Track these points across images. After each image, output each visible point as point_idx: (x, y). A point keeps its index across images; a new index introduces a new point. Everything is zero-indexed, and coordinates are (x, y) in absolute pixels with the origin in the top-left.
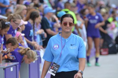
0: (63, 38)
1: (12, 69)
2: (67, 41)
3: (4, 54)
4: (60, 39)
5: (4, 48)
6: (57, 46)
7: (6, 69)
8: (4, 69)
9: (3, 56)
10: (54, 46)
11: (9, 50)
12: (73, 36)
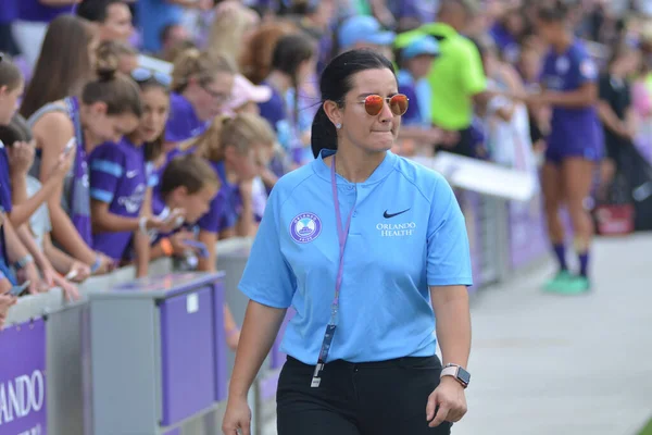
0: (340, 182)
1: (192, 303)
2: (362, 193)
3: (160, 236)
4: (330, 186)
5: (158, 205)
6: (312, 225)
7: (169, 301)
8: (160, 302)
9: (155, 243)
10: (294, 225)
11: (179, 215)
12: (399, 170)
